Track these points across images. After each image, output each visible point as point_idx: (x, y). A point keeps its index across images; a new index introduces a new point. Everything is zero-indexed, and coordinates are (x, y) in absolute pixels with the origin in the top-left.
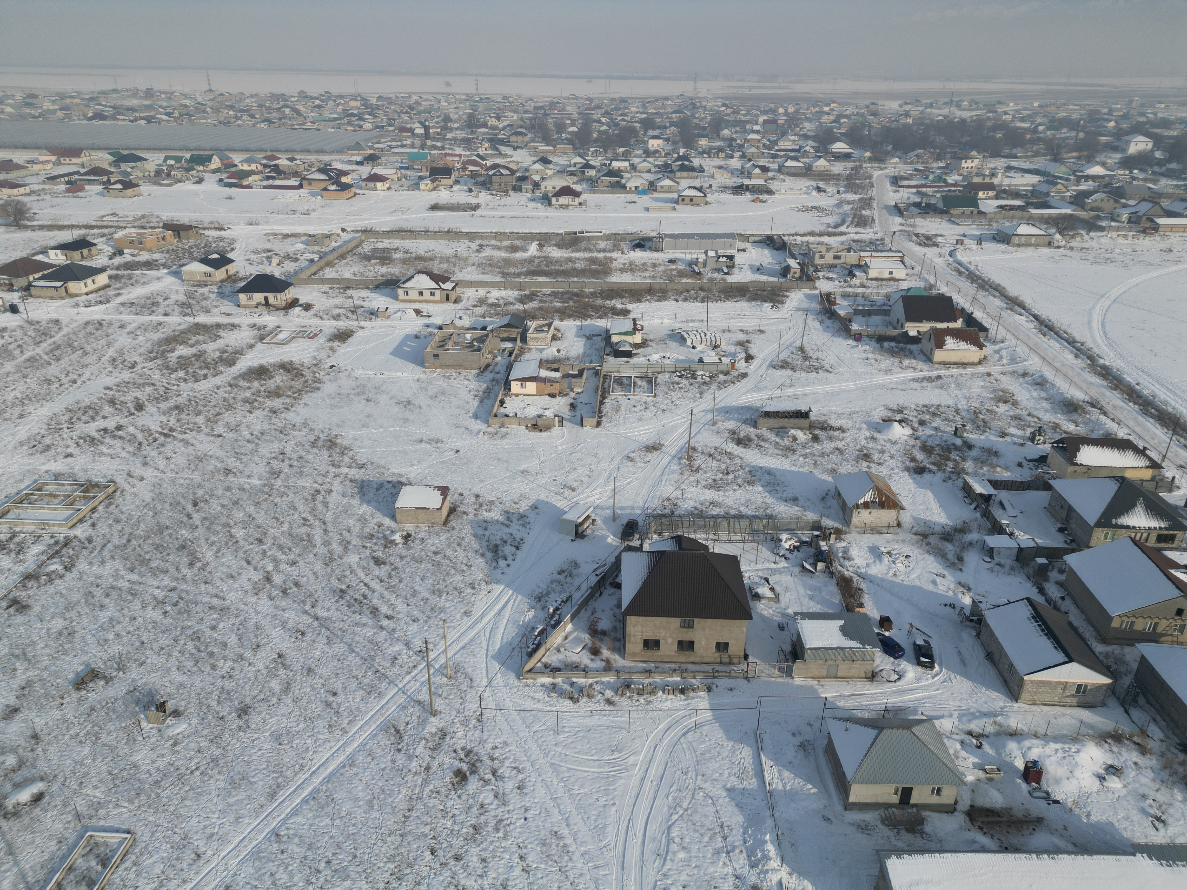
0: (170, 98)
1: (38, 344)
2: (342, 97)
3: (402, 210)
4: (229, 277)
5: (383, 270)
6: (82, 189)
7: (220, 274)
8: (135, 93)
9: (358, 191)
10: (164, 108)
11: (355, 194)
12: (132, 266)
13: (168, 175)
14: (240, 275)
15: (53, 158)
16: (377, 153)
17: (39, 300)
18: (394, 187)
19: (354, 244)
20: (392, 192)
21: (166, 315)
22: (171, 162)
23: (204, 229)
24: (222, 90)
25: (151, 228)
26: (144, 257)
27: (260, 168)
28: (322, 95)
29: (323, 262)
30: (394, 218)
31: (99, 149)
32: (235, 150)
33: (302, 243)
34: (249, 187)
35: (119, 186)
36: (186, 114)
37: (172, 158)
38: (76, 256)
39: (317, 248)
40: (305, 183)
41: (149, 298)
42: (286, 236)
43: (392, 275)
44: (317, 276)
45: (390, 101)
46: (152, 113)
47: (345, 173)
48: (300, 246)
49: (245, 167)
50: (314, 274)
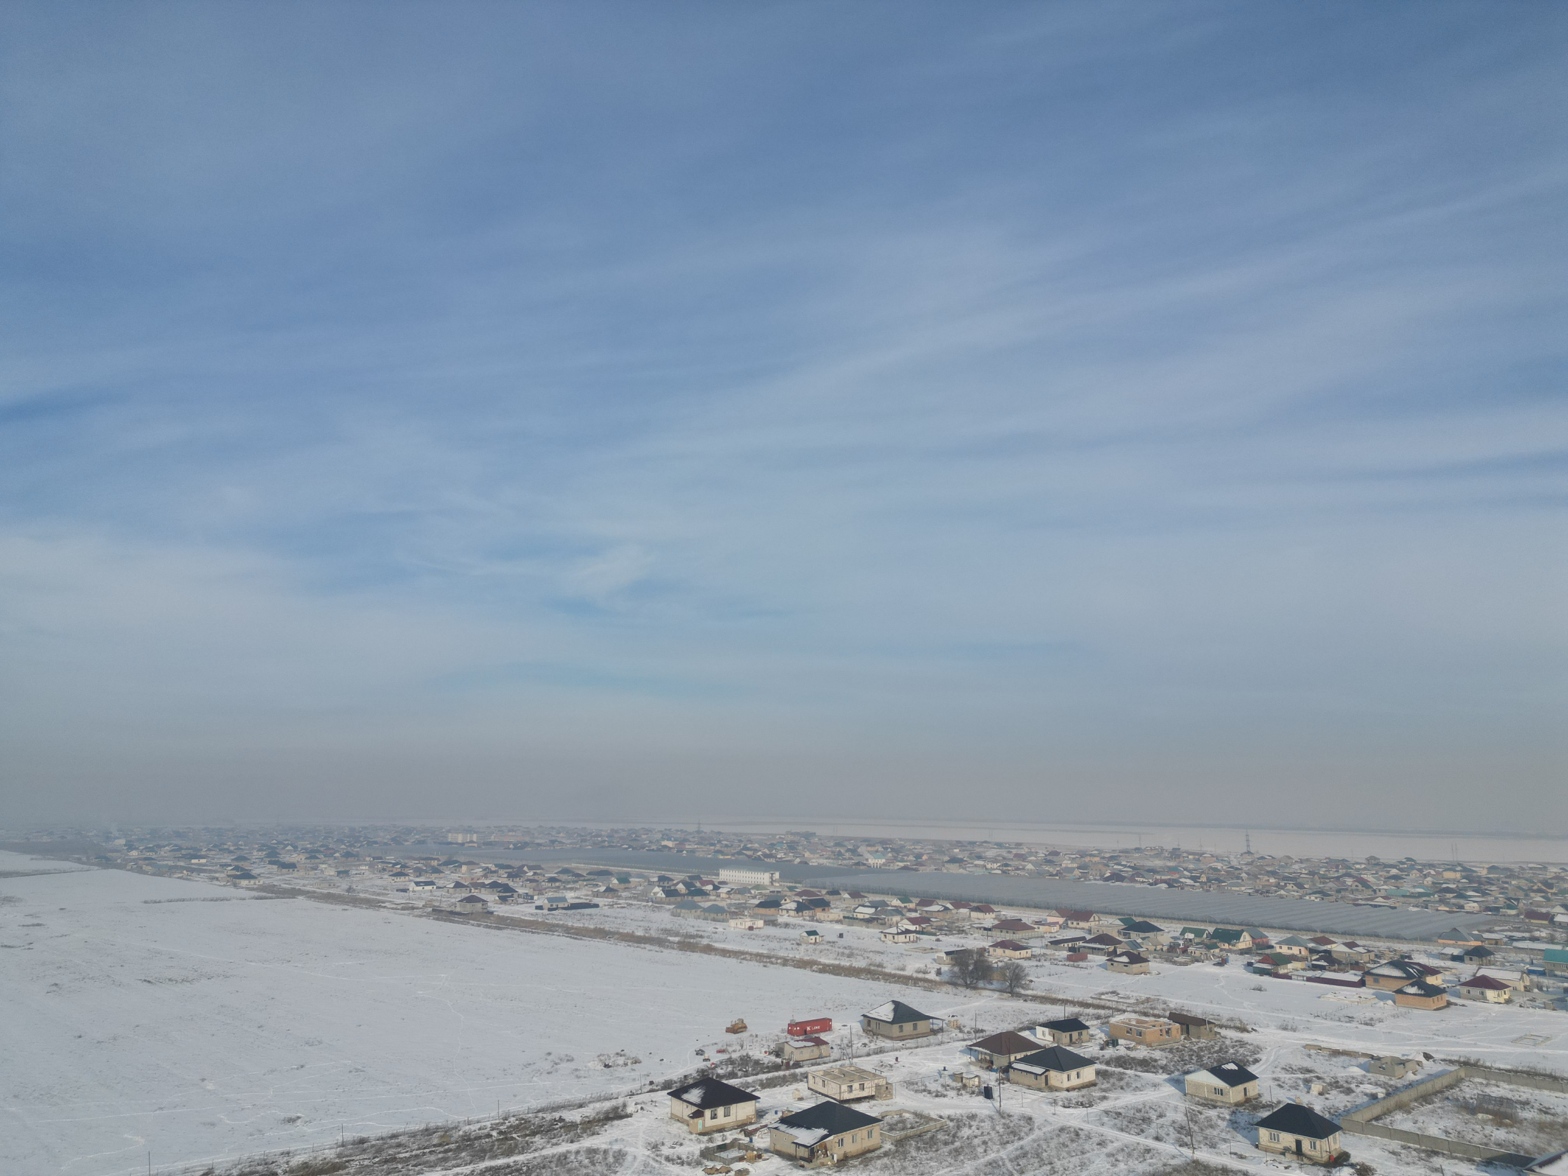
0: (1198, 860)
1: (1004, 1144)
2: (1432, 866)
3: (1535, 1040)
4: (1248, 1100)
5: (1501, 1134)
6: (1084, 958)
7: (1235, 1094)
8: (1159, 853)
9: (1453, 1000)
10: (1190, 871)
11: (1449, 1004)
12: (1125, 1063)
13: (1184, 951)
14: (1265, 1099)
15: (1061, 920)
16: (1487, 945)
17: (1016, 1087)
18: (1518, 1000)
19: (1446, 1081)
20: (1513, 1009)
21: (1158, 1138)
22: (1191, 936)
23: (1221, 1026)
24: (1264, 852)
25: (1155, 1016)
26: (1142, 1053)
27: (1304, 952)
28: (1402, 863)
29: (1392, 1102)
30: (1518, 1050)
31: (1111, 913)
32: (1272, 927)
33: (1360, 1066)
34: (1287, 977)
35: (1125, 959)
36: (1216, 879)
37: (1191, 931)
38: (1065, 1037)
39: (1382, 1078)
40: (1369, 980)
41: (1139, 1111)
42: (1336, 1053)
43: (1517, 1147)
44: (1380, 1123)
45: (1510, 874)
46: (1176, 876)
47: (1434, 971)
48: (1357, 1071)
49: (1284, 950)
50: (1377, 1118)
